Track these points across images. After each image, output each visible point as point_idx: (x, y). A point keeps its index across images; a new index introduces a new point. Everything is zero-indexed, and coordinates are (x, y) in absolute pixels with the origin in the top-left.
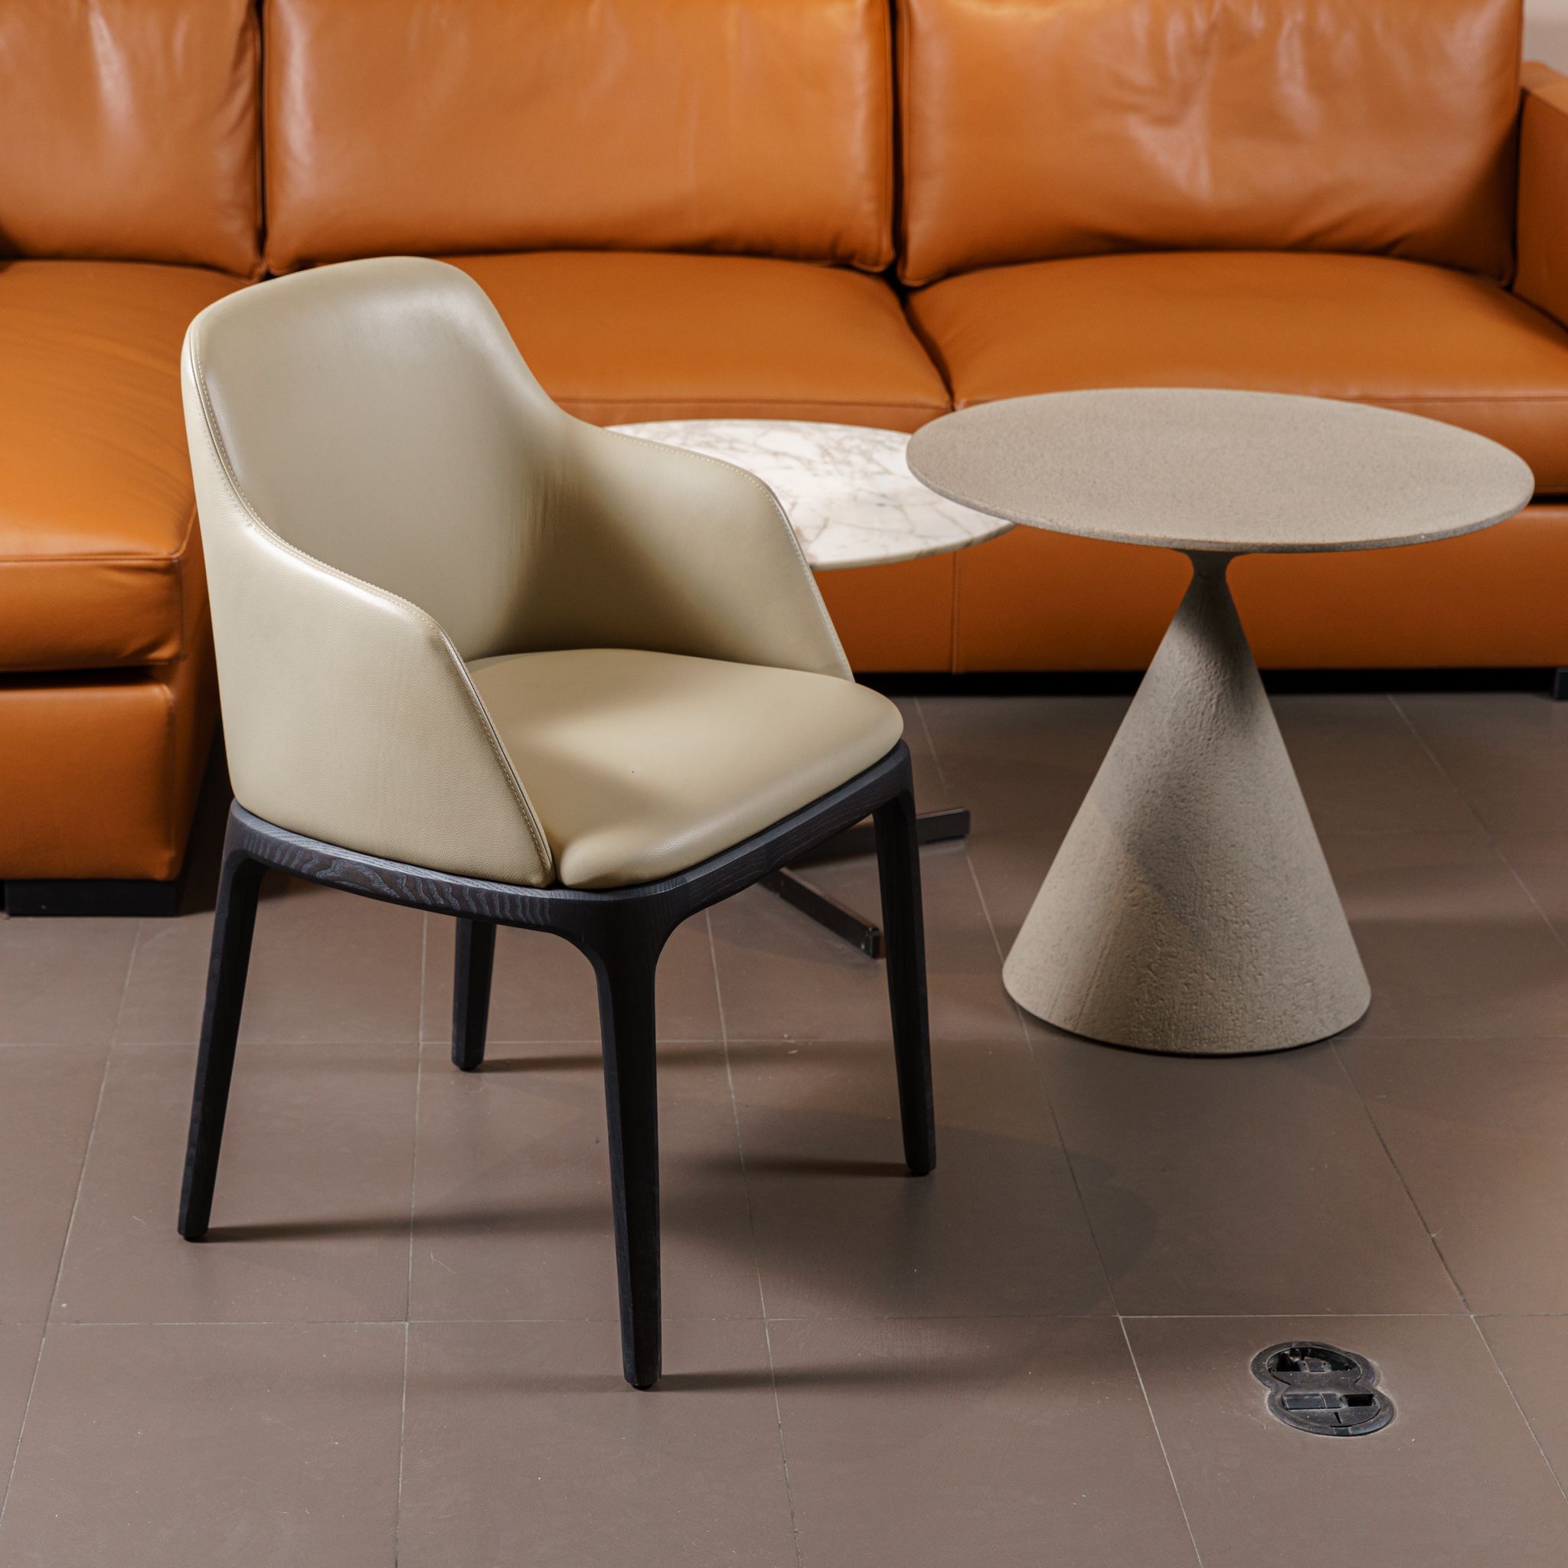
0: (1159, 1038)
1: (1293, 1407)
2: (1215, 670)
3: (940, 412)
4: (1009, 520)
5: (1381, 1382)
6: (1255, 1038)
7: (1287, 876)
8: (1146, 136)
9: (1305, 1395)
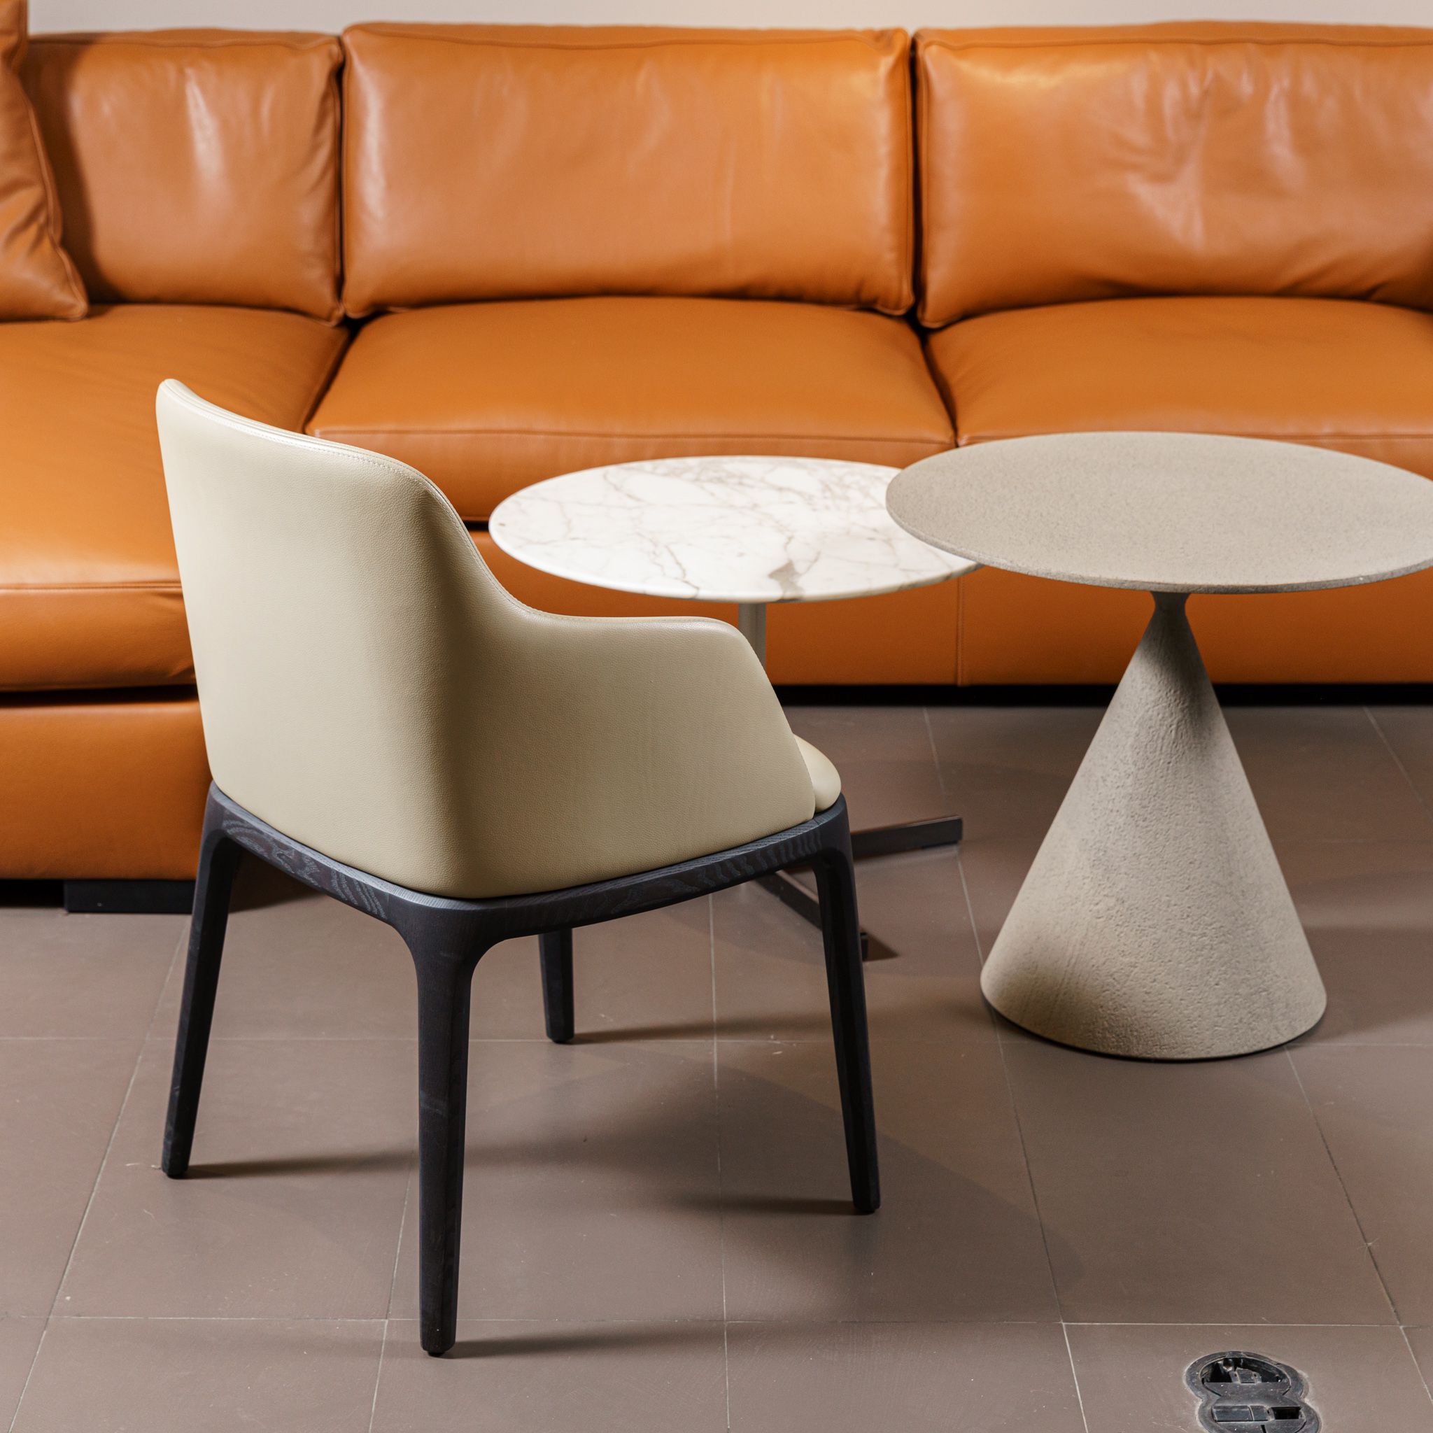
0: (1122, 1044)
1: (1222, 1419)
2: (1175, 697)
3: (945, 448)
4: (973, 560)
5: (1309, 1394)
6: (1213, 1045)
7: (1243, 891)
8: (1146, 193)
9: (1234, 1407)
